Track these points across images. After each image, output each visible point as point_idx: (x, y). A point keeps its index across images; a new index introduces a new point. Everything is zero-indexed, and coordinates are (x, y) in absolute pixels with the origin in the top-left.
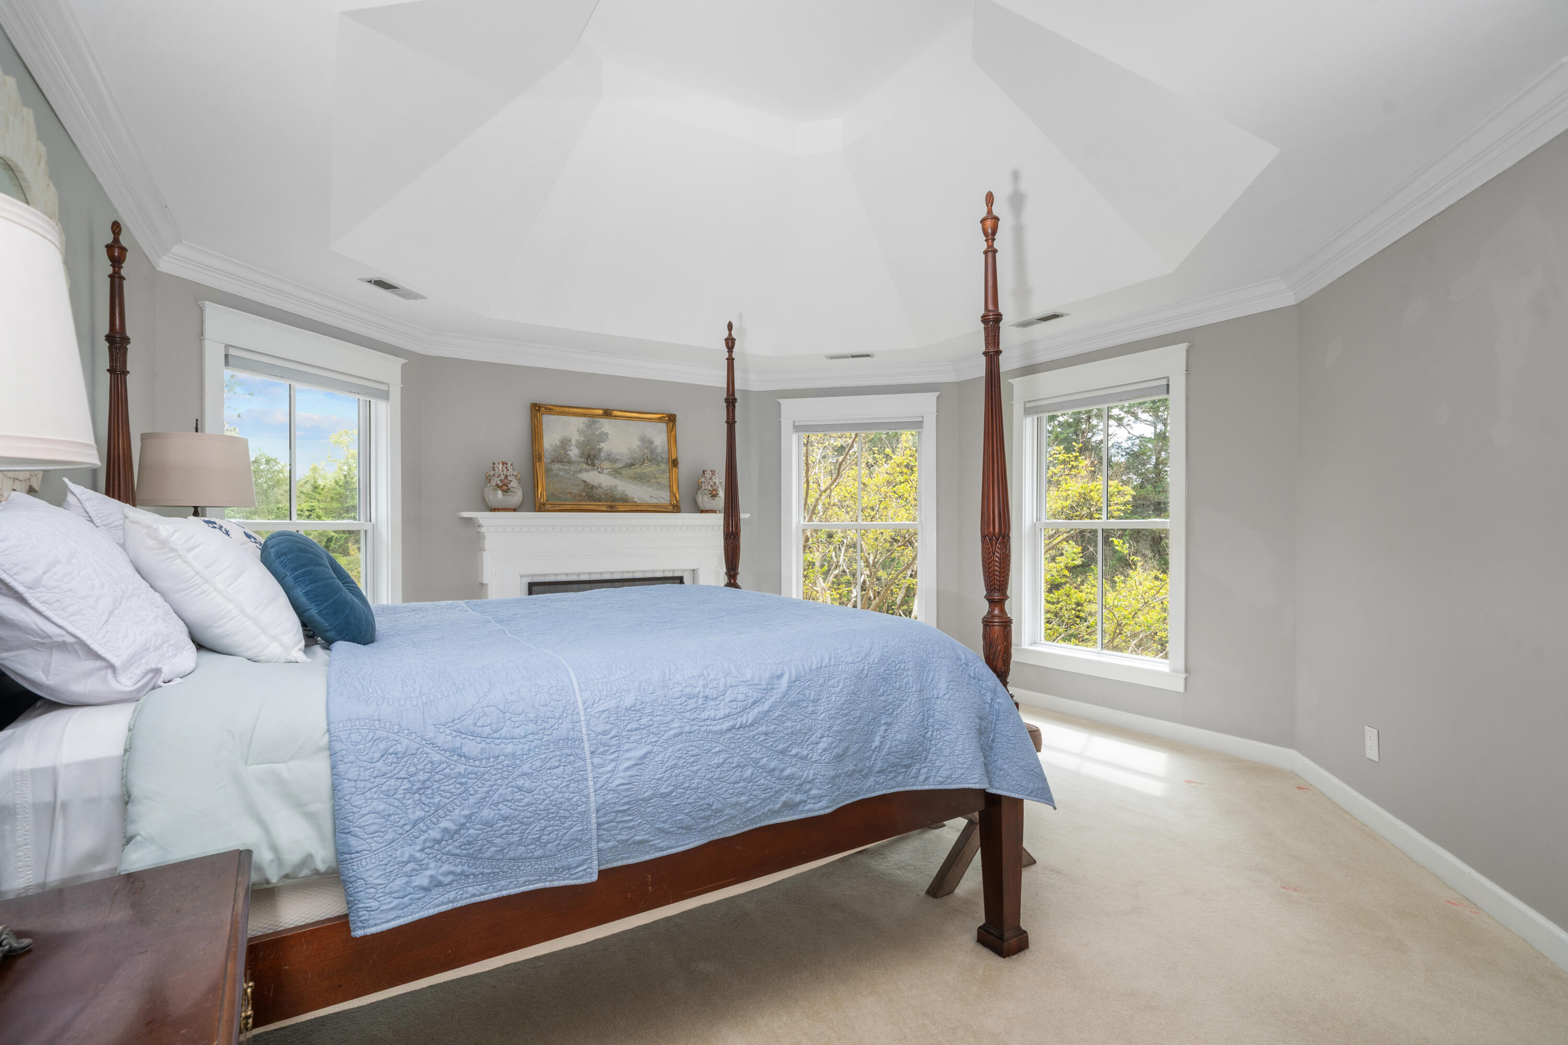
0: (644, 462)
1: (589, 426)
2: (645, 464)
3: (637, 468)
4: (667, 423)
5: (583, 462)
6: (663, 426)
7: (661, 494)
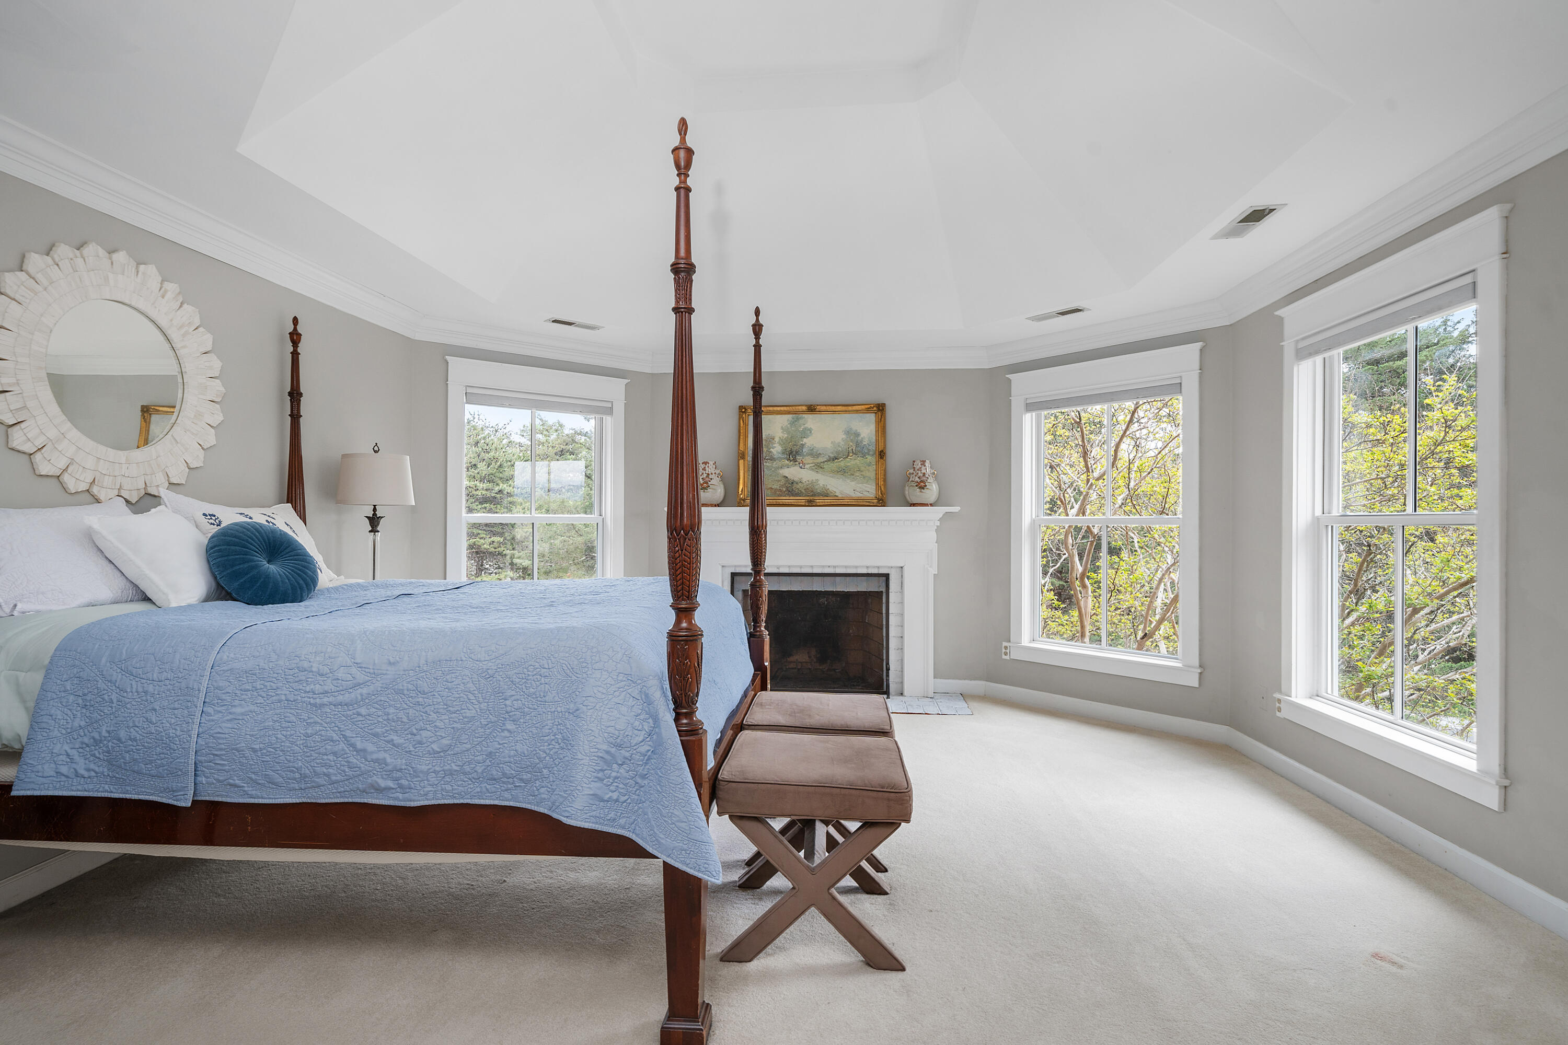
0: (848, 456)
1: (792, 423)
2: (849, 457)
3: (840, 462)
4: (876, 413)
5: (784, 459)
6: (872, 417)
7: (866, 487)
